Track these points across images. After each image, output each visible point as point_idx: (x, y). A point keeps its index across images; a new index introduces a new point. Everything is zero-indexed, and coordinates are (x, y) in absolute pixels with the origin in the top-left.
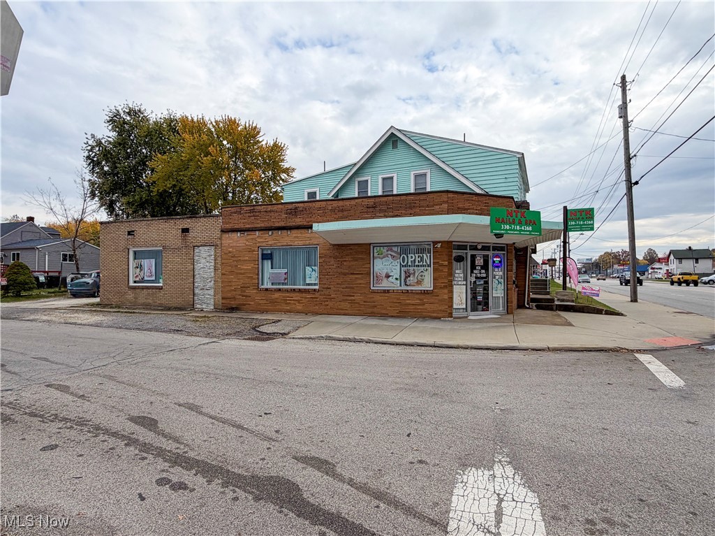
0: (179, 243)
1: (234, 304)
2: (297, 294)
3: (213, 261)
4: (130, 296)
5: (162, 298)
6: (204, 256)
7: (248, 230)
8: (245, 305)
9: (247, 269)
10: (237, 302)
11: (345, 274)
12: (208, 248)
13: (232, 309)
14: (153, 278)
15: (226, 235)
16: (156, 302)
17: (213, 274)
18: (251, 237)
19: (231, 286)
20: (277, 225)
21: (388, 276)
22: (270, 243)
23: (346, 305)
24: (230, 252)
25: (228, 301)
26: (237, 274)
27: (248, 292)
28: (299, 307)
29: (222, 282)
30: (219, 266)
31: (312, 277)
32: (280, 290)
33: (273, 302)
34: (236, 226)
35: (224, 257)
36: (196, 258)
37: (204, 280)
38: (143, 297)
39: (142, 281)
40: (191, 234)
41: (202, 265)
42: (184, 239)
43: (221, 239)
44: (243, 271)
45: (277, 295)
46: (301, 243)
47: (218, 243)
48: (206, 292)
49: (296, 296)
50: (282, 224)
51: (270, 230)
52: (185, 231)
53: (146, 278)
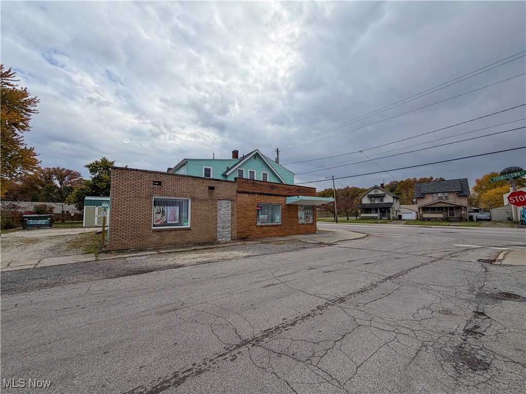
0: (206, 195)
1: (244, 235)
2: (274, 227)
3: (230, 210)
4: (156, 238)
5: (189, 237)
6: (224, 206)
7: (252, 193)
8: (249, 235)
9: (251, 215)
10: (246, 234)
11: (291, 217)
12: (227, 201)
13: (244, 239)
14: (177, 222)
15: (240, 195)
16: (184, 241)
17: (230, 218)
18: (253, 197)
19: (242, 225)
20: (265, 192)
21: (301, 218)
22: (262, 201)
23: (291, 231)
24: (242, 205)
25: (240, 234)
26: (246, 218)
27: (252, 228)
28: (275, 234)
29: (237, 223)
30: (235, 213)
31: (278, 219)
32: (267, 226)
33: (264, 232)
34: (245, 190)
35: (238, 207)
36: (219, 207)
37: (224, 222)
38: (169, 238)
39: (165, 224)
40: (216, 191)
41: (222, 212)
42: (211, 194)
43: (236, 196)
44: (249, 216)
45: (266, 229)
46: (275, 203)
47: (235, 199)
48: (225, 230)
49: (274, 228)
50: (267, 192)
51: (263, 194)
52: (211, 188)
53: (169, 222)
